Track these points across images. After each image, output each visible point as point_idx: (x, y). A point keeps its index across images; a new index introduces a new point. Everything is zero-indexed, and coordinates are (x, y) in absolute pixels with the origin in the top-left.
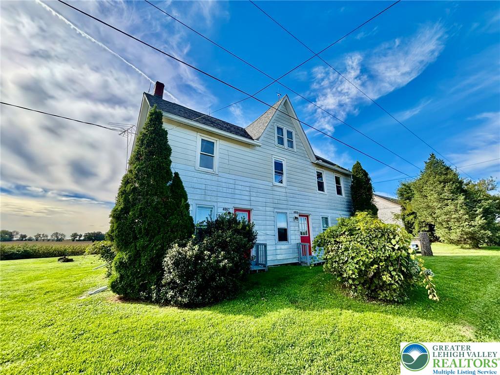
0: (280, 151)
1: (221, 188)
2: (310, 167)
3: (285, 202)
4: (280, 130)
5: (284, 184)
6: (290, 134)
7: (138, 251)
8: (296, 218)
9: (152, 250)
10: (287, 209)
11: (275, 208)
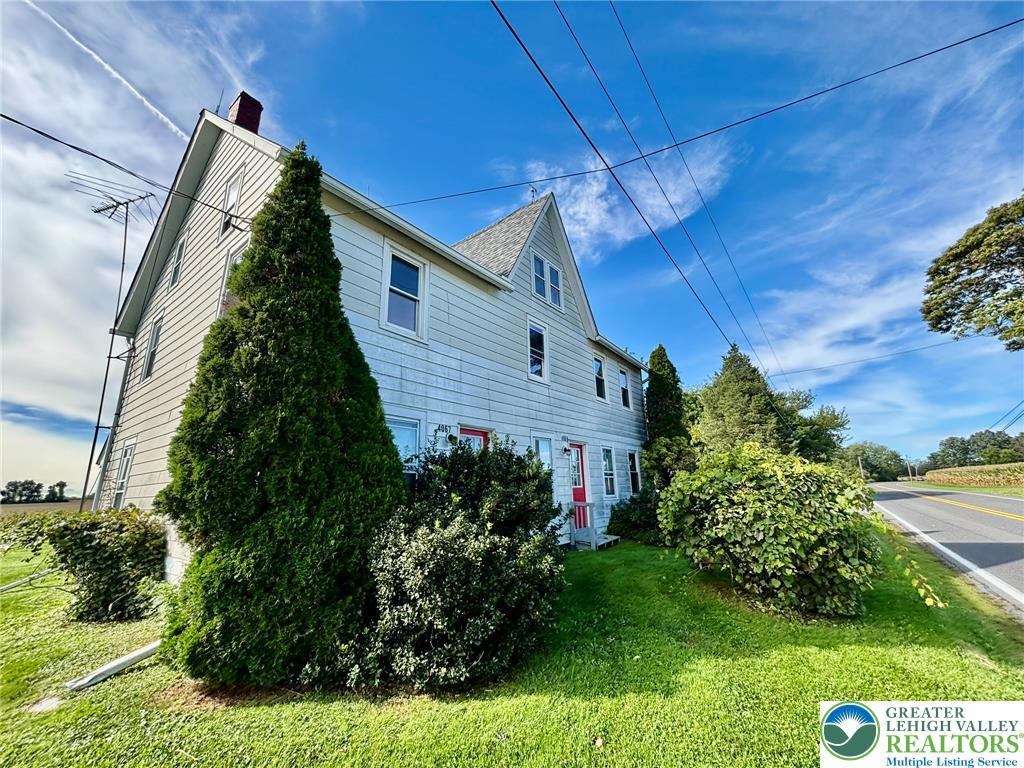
0: (538, 308)
1: (434, 378)
2: (586, 348)
3: (547, 417)
4: (539, 262)
5: (546, 378)
6: (554, 274)
7: (281, 542)
8: (566, 450)
9: (324, 539)
10: (551, 431)
11: (532, 429)
